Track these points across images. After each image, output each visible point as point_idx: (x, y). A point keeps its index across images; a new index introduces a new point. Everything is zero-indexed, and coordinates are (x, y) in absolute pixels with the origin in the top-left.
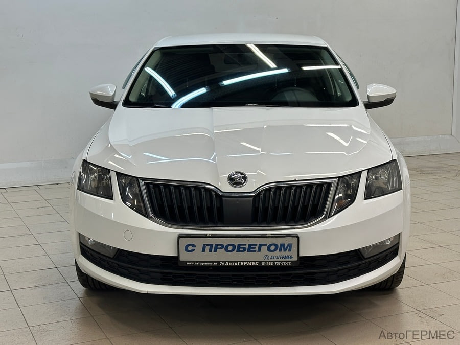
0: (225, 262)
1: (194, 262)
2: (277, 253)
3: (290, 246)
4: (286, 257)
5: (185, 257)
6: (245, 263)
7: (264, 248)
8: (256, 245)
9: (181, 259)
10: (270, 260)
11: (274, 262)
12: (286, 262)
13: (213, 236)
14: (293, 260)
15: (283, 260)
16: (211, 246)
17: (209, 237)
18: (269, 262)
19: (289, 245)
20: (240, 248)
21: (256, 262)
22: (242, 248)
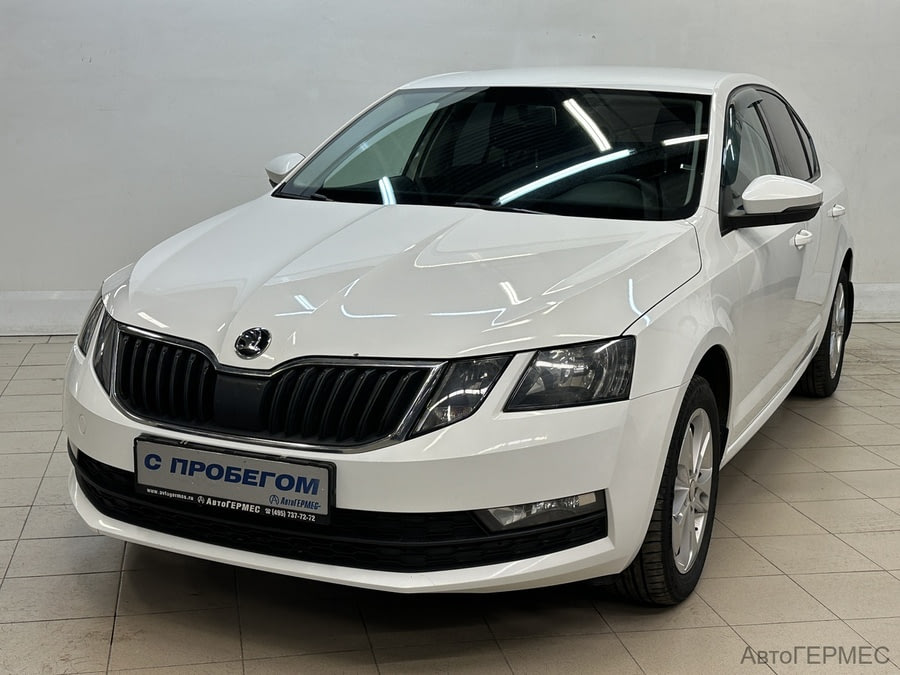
0: (206, 498)
1: (159, 489)
2: (292, 495)
3: (315, 482)
4: (308, 504)
5: (145, 478)
6: (239, 505)
7: (270, 481)
8: (257, 472)
9: (142, 480)
10: (280, 506)
11: (287, 510)
12: (307, 514)
13: (191, 445)
14: (321, 513)
15: (303, 509)
16: (185, 462)
17: (183, 445)
18: (277, 509)
19: (313, 480)
20: (229, 474)
21: (256, 505)
22: (233, 474)
